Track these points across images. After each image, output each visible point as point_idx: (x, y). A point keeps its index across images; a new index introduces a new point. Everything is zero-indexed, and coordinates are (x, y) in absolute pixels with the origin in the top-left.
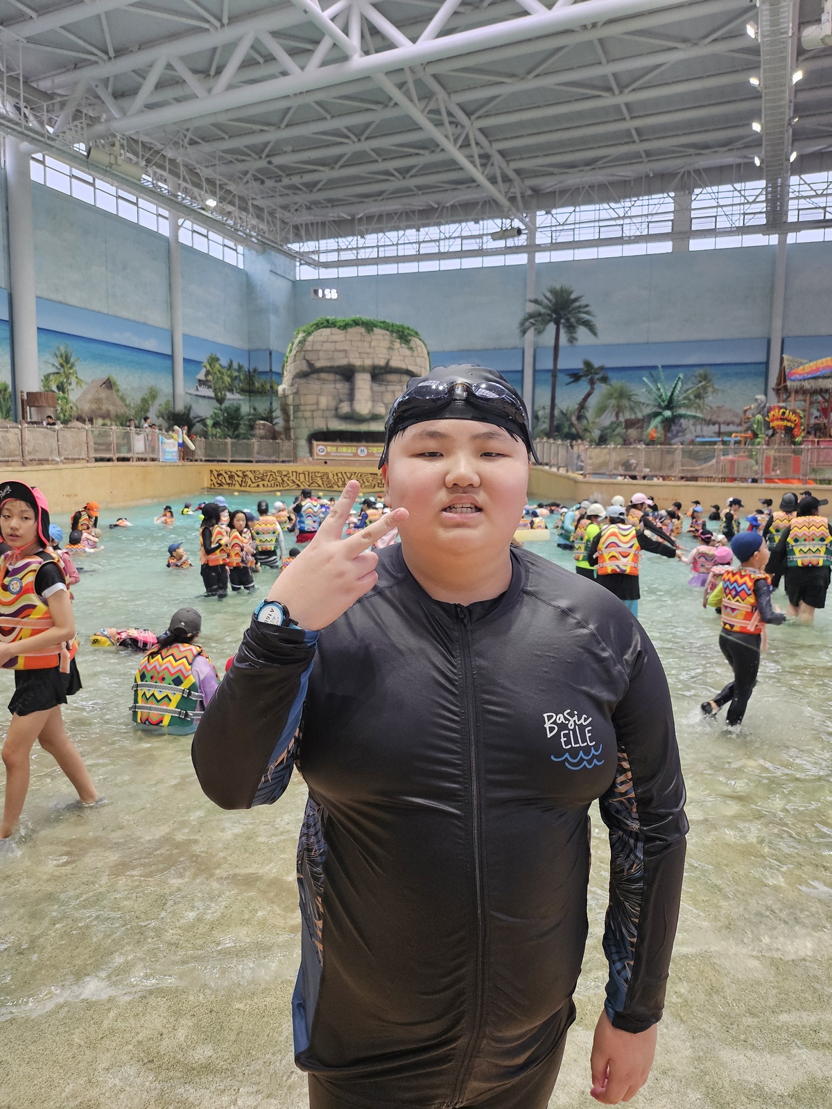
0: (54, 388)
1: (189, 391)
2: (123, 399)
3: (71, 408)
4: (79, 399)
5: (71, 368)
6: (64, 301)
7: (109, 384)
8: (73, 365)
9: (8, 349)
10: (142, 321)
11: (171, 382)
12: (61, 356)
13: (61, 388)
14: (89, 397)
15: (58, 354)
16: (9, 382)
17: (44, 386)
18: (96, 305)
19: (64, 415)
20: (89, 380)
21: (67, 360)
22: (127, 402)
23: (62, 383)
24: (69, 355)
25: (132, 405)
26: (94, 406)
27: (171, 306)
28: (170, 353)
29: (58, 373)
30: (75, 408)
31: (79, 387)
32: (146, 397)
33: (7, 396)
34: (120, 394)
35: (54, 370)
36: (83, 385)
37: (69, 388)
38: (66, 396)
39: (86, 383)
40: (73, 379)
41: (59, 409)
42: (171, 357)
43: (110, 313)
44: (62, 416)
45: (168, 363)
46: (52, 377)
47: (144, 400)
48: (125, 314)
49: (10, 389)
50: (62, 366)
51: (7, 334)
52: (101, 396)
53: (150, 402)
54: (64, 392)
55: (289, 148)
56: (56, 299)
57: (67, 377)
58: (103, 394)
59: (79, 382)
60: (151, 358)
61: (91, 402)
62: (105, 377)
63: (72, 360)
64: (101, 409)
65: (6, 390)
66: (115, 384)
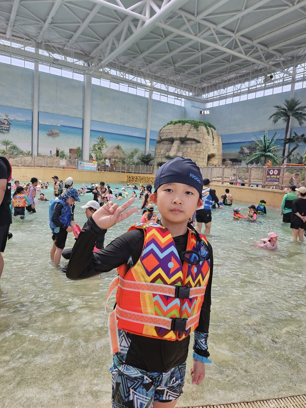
0: (97, 149)
1: (152, 150)
2: (123, 152)
3: (103, 155)
4: (106, 152)
5: (104, 142)
6: (103, 121)
7: (118, 148)
8: (104, 141)
9: (81, 137)
10: (134, 127)
11: (144, 147)
12: (100, 139)
13: (99, 149)
14: (110, 152)
15: (99, 138)
16: (81, 147)
17: (93, 148)
18: (116, 122)
19: (100, 157)
20: (110, 146)
21: (102, 140)
22: (125, 154)
23: (100, 147)
24: (103, 138)
25: (127, 155)
26: (112, 155)
27: (147, 121)
28: (145, 137)
29: (98, 144)
30: (104, 155)
31: (106, 148)
32: (133, 152)
33: (80, 151)
34: (122, 151)
35: (98, 143)
36: (108, 148)
37: (102, 149)
38: (101, 151)
39: (109, 147)
40: (104, 146)
41: (98, 155)
42: (145, 139)
43: (121, 125)
44: (99, 157)
45: (144, 140)
46: (96, 145)
47: (132, 153)
48: (127, 125)
49: (81, 149)
50: (100, 142)
51: (81, 132)
52: (114, 151)
53: (135, 154)
54: (100, 150)
55: (180, 60)
56: (101, 121)
57: (102, 145)
58: (116, 151)
59: (106, 147)
60: (136, 139)
61: (111, 153)
62: (117, 145)
63: (104, 140)
64: (114, 156)
65: (79, 149)
66: (120, 147)
